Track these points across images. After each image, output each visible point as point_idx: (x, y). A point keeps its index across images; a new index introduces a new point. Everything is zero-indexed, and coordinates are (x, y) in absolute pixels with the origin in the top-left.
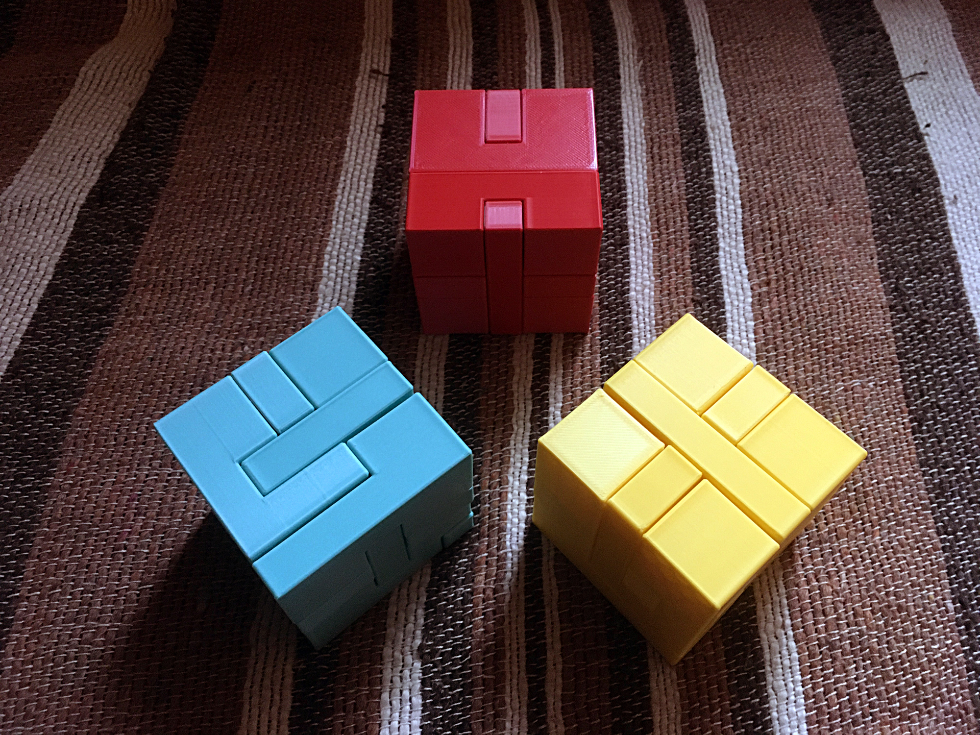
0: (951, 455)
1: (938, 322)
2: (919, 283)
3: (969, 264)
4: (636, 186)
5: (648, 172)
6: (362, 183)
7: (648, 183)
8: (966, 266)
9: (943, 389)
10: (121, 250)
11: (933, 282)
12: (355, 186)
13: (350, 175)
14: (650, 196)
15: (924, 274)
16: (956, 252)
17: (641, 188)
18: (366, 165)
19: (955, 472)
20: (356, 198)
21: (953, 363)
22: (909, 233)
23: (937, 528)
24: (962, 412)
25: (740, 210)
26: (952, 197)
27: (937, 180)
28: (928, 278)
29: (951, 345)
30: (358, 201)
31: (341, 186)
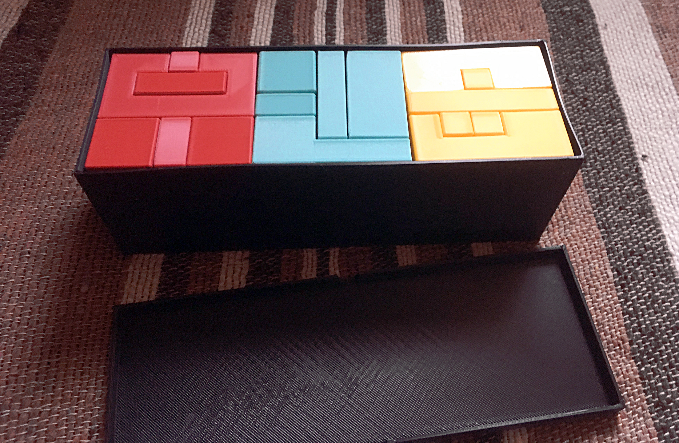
0: (606, 181)
1: (595, 100)
2: (582, 77)
3: (616, 65)
4: (393, 22)
5: (401, 13)
6: (204, 21)
7: (400, 19)
8: (614, 66)
9: (600, 140)
10: (32, 66)
11: (591, 76)
12: (199, 23)
13: (195, 16)
14: (402, 27)
15: (586, 71)
16: (606, 58)
17: (396, 23)
18: (207, 9)
19: (609, 191)
20: (199, 30)
21: (607, 125)
22: (575, 47)
23: (599, 225)
24: (614, 155)
25: (462, 34)
26: (604, 25)
27: (594, 15)
28: (588, 74)
29: (605, 114)
30: (201, 32)
31: (189, 22)
